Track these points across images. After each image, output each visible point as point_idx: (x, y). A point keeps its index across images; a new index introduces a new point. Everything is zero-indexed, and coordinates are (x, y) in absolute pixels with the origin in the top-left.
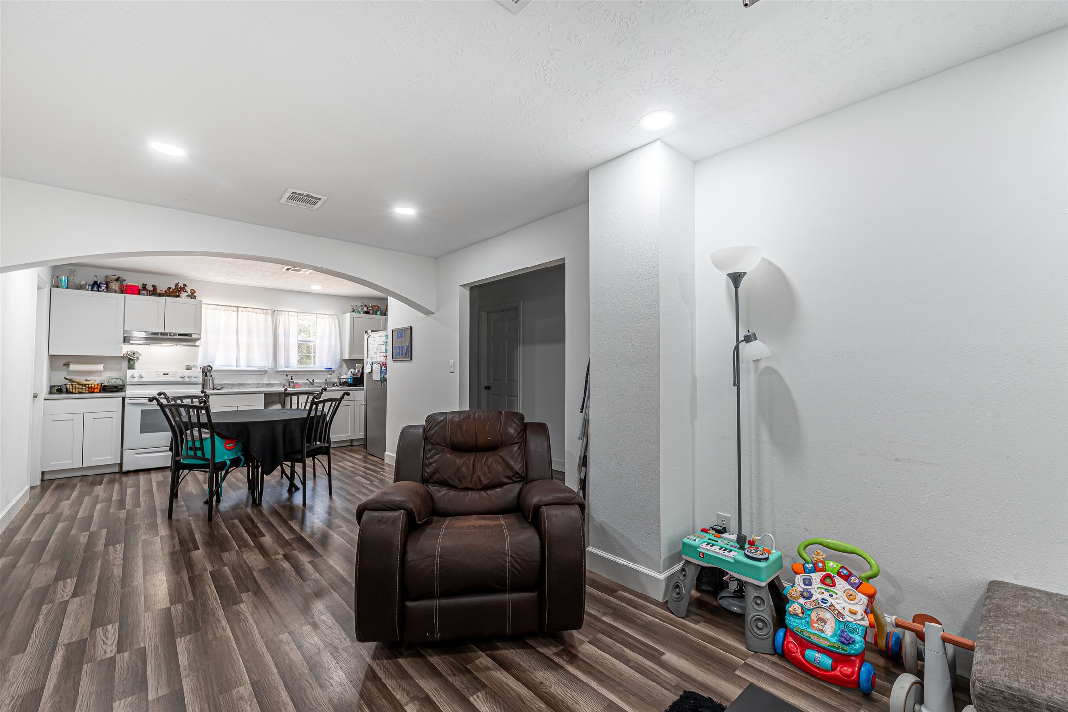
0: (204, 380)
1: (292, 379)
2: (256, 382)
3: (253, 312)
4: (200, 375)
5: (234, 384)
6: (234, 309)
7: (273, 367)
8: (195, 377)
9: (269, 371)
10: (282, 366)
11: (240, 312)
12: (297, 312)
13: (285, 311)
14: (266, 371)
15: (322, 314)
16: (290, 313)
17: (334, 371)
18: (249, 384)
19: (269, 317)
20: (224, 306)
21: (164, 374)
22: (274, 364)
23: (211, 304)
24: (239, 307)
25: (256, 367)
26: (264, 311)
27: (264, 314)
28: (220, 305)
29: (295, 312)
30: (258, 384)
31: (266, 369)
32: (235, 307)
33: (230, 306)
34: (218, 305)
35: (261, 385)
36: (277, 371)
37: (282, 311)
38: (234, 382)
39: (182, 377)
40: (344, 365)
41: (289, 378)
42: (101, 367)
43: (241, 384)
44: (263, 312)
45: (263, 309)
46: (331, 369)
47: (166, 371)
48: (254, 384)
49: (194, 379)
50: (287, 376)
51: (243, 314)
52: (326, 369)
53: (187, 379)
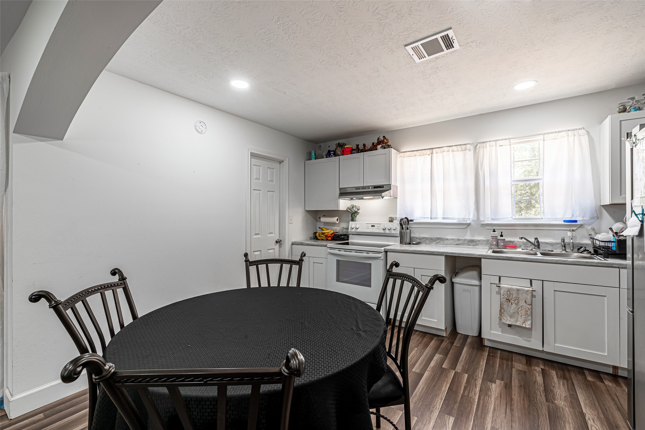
0: (401, 233)
1: (502, 236)
2: (456, 238)
3: (448, 151)
4: (399, 228)
5: (432, 239)
6: (428, 152)
7: (475, 219)
8: (394, 230)
9: (473, 223)
10: (487, 218)
11: (435, 155)
12: (509, 139)
13: (490, 141)
14: (469, 225)
15: (553, 133)
16: (498, 142)
17: (581, 226)
18: (447, 239)
19: (470, 155)
20: (418, 150)
21: (372, 226)
22: (476, 215)
23: (407, 152)
24: (433, 148)
25: (453, 219)
26: (463, 146)
27: (462, 151)
28: (415, 151)
29: (505, 139)
30: (459, 240)
31: (468, 222)
32: (429, 149)
33: (425, 150)
34: (413, 151)
35: (461, 242)
36: (482, 224)
37: (487, 142)
38: (432, 237)
39: (383, 229)
40: (605, 214)
41: (497, 234)
42: (334, 220)
43: (439, 239)
44: (462, 148)
45: (461, 145)
46: (576, 221)
47: (373, 222)
48: (453, 239)
49: (393, 232)
50: (494, 231)
51: (438, 156)
52: (565, 221)
53: (387, 231)
